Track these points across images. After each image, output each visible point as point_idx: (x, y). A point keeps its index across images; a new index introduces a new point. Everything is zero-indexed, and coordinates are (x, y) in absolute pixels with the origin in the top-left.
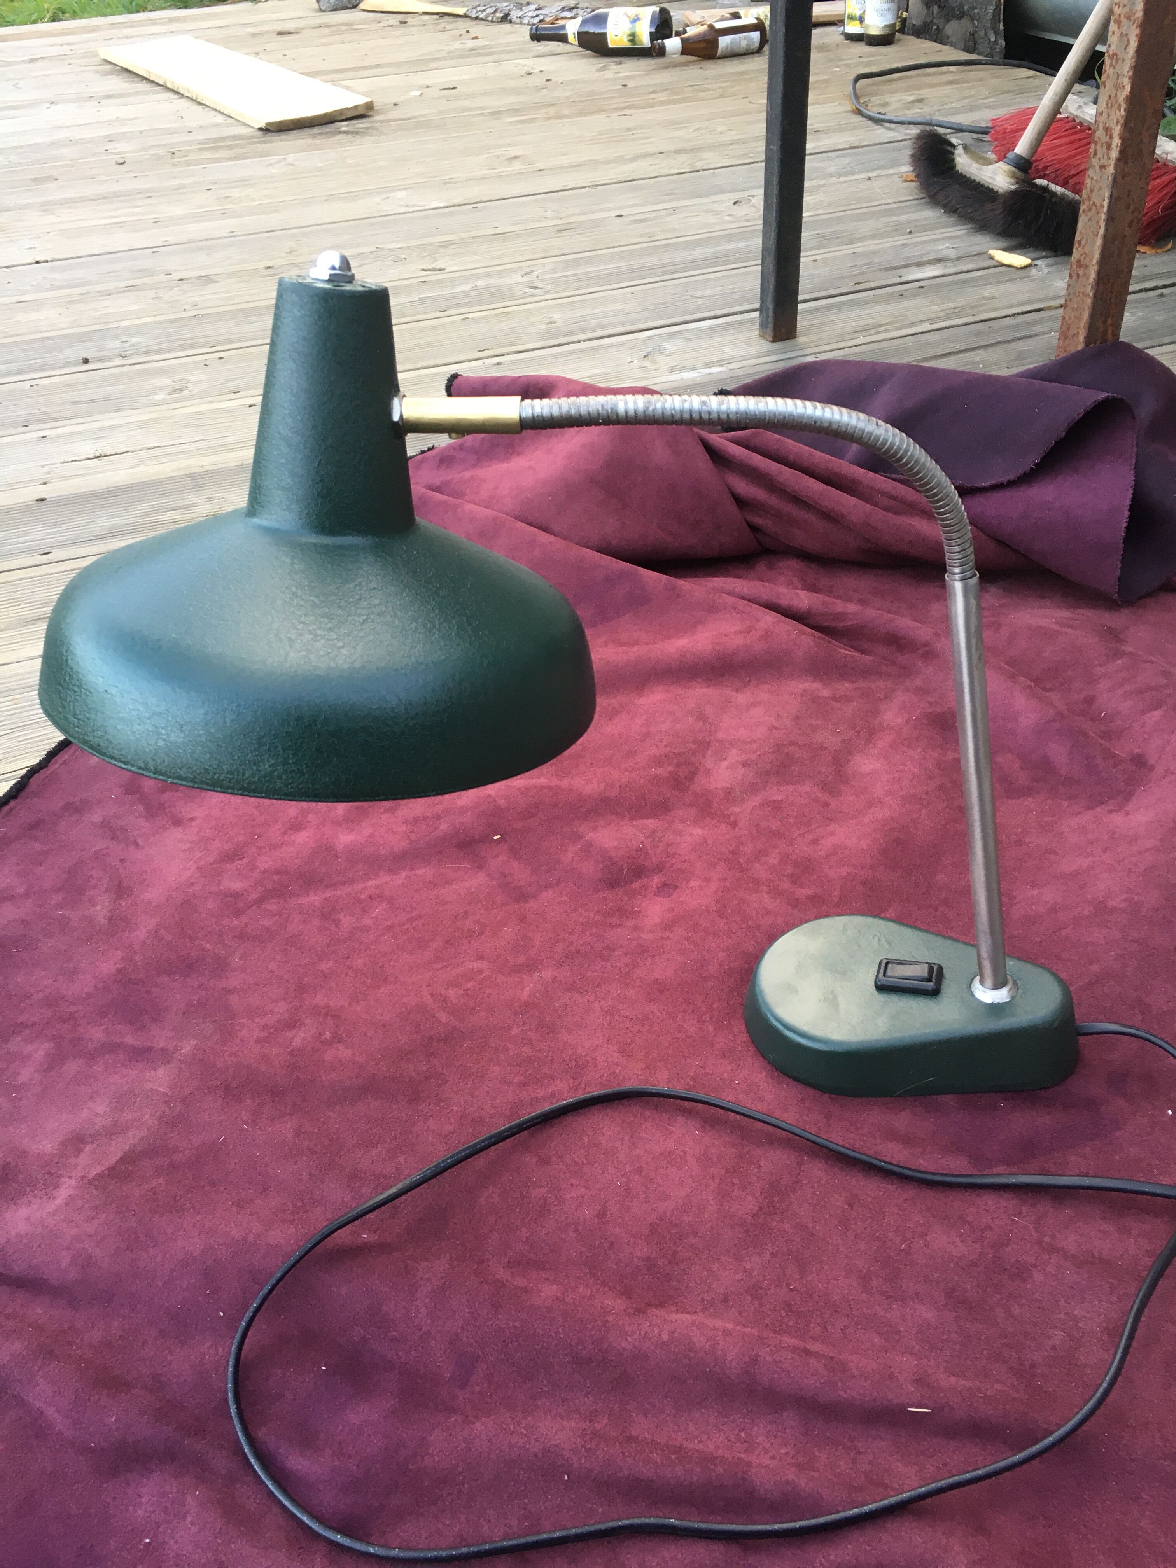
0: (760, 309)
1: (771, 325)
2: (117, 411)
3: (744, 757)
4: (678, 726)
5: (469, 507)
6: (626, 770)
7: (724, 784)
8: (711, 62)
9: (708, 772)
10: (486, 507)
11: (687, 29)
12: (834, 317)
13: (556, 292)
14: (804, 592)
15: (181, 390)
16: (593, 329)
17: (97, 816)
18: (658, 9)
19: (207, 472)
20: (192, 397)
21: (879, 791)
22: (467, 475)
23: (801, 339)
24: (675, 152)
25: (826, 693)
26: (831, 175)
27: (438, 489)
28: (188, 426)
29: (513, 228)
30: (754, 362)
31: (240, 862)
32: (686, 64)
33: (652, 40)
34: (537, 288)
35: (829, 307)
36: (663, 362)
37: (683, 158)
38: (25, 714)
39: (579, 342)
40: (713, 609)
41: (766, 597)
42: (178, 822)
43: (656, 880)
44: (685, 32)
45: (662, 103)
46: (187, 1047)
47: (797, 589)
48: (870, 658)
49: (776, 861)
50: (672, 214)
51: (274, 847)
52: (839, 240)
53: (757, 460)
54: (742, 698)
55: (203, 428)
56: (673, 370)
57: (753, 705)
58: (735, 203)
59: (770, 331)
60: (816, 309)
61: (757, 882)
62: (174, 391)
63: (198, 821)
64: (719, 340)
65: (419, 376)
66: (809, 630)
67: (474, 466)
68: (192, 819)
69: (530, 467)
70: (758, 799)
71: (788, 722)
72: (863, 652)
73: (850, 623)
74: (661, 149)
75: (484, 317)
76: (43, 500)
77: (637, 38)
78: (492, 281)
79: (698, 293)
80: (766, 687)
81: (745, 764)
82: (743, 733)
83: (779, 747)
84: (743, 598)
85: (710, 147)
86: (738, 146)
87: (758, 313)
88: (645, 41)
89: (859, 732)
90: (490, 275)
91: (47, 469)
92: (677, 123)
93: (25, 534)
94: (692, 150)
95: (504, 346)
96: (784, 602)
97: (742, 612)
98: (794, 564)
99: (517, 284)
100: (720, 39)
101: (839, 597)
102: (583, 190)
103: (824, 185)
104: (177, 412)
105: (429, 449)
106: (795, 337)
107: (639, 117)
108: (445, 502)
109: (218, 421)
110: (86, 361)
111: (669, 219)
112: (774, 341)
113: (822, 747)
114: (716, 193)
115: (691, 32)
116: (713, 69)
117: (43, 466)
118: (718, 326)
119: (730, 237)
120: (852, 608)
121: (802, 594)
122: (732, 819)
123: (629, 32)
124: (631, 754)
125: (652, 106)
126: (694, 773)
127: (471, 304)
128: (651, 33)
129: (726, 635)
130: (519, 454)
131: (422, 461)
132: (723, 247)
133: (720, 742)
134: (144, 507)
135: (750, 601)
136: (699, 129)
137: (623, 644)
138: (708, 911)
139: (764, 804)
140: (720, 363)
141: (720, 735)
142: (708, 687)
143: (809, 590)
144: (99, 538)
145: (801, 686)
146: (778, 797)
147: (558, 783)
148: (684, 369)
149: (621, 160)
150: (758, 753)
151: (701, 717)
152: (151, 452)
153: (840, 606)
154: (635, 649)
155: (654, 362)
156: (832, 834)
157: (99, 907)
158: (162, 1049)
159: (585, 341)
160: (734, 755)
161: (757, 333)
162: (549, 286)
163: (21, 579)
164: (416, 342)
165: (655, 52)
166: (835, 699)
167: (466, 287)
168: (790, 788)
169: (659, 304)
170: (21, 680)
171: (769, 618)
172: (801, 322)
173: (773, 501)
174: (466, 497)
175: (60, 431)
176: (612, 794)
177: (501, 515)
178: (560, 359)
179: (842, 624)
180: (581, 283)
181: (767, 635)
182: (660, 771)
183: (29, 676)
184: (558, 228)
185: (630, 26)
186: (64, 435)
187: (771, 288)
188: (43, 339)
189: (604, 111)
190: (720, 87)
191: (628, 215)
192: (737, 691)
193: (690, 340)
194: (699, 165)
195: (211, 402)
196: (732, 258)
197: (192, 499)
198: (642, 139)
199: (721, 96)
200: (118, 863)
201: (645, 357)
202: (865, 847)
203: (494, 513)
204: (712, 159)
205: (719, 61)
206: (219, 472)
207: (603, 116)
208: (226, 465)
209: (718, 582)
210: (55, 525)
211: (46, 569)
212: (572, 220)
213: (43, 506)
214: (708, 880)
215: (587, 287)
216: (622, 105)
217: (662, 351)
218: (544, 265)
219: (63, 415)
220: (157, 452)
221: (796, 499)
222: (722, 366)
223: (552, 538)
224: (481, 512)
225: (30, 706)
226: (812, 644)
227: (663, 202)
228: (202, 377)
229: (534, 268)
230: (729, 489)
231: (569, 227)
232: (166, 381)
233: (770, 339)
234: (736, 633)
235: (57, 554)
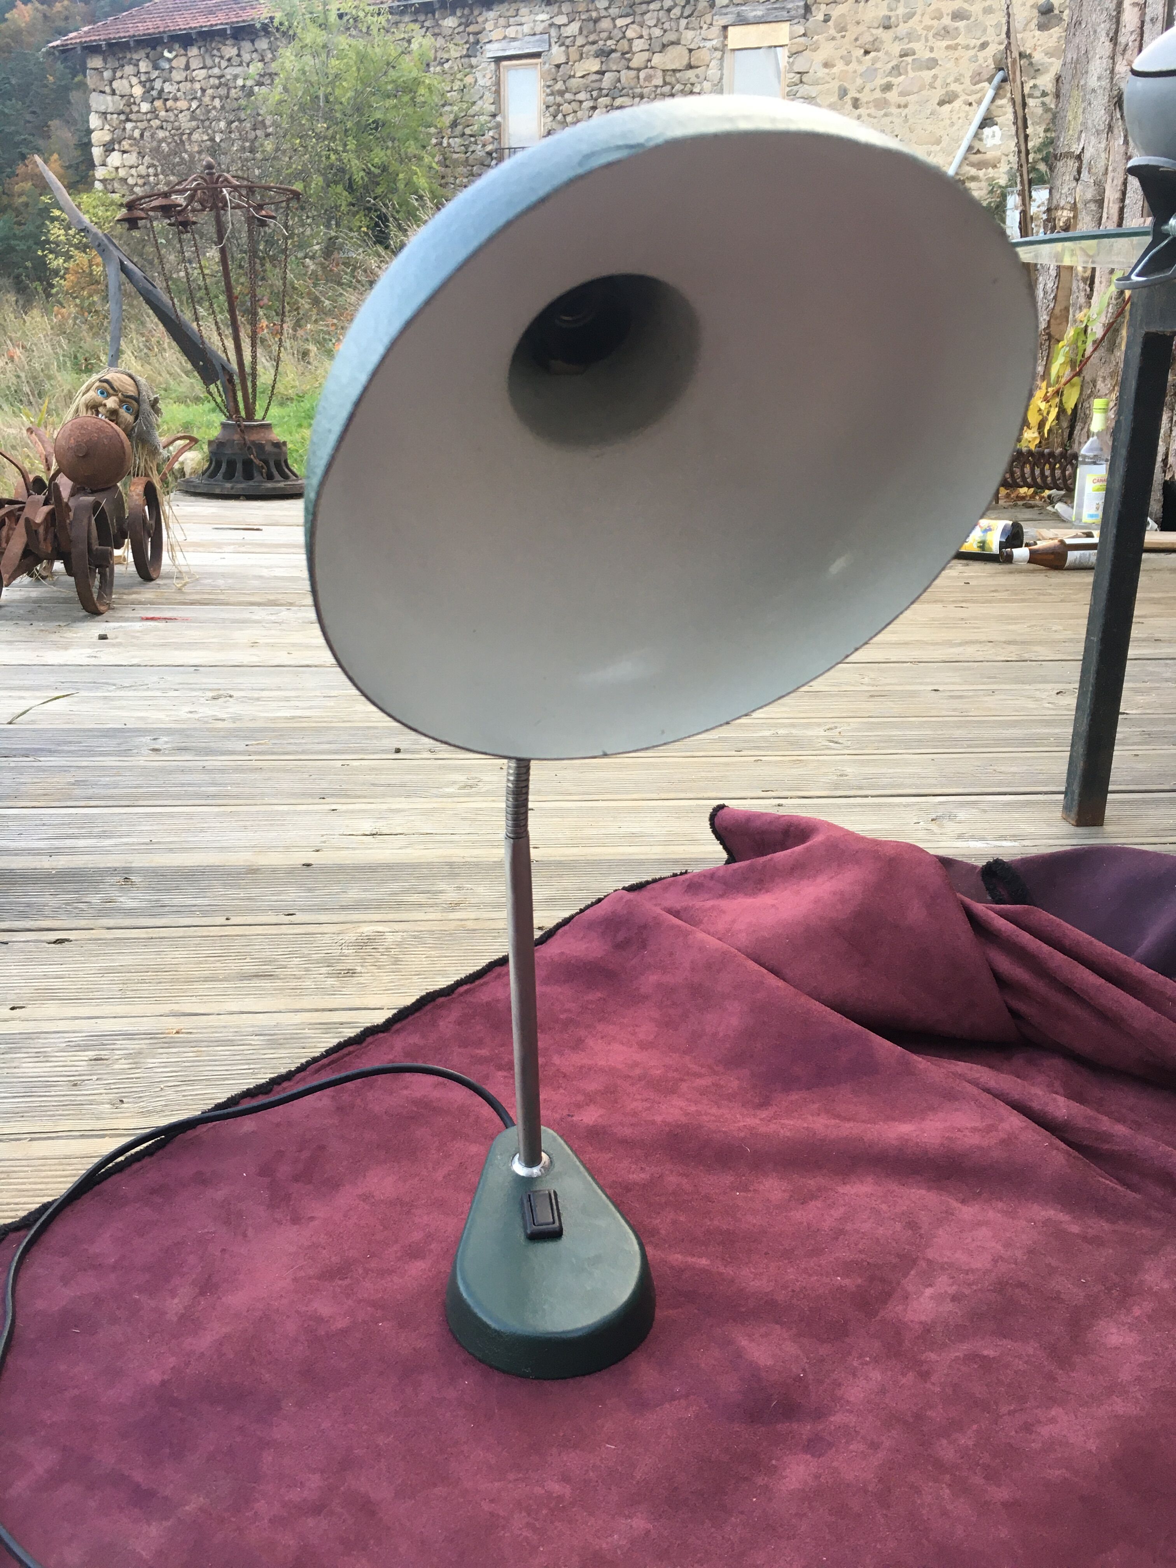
0: (1065, 793)
1: (1075, 809)
2: (408, 796)
3: (952, 1290)
4: (881, 1230)
5: (700, 935)
6: (805, 1271)
7: (923, 1318)
8: (1057, 572)
9: (906, 1297)
10: (720, 939)
11: (1038, 542)
12: (1151, 812)
13: (855, 749)
14: (1063, 1098)
15: (471, 787)
16: (884, 787)
17: (220, 1194)
18: (1011, 523)
19: (465, 864)
20: (478, 794)
21: (1125, 1375)
22: (709, 904)
23: (1108, 828)
24: (1005, 642)
25: (1075, 1229)
26: (1167, 680)
27: (676, 914)
28: (464, 819)
29: (827, 689)
30: (1051, 842)
31: (340, 1282)
32: (1033, 571)
33: (1000, 548)
34: (836, 743)
35: (1144, 802)
36: (951, 828)
37: (1012, 648)
38: (201, 1069)
39: (866, 796)
40: (950, 1096)
41: (1017, 1097)
42: (296, 1220)
43: (806, 1429)
44: (1035, 544)
45: (1000, 601)
46: (194, 1504)
47: (1057, 1093)
48: (1138, 1196)
49: (970, 1443)
50: (989, 695)
51: (382, 1273)
52: (1166, 740)
53: (1025, 938)
54: (968, 1212)
55: (477, 823)
56: (960, 837)
57: (980, 1224)
58: (1058, 693)
59: (1073, 814)
60: (1128, 802)
61: (940, 1465)
62: (464, 787)
63: (316, 1222)
64: (1016, 815)
65: (698, 805)
66: (1063, 1146)
67: (721, 896)
68: (312, 1218)
69: (773, 906)
70: (964, 1348)
71: (1019, 1254)
72: (1129, 1186)
73: (1116, 1148)
74: (990, 639)
75: (776, 762)
76: (308, 865)
77: (986, 546)
78: (794, 731)
79: (1003, 769)
80: (1000, 1205)
81: (954, 1298)
82: (960, 1257)
83: (1001, 1286)
84: (988, 1091)
85: (1040, 643)
86: (1071, 644)
87: (1063, 796)
88: (995, 548)
89: (1109, 1289)
90: (793, 726)
91: (324, 839)
92: (1012, 619)
93: (279, 894)
94: (1023, 643)
95: (789, 790)
96: (1035, 1105)
97: (984, 1106)
98: (1058, 1063)
99: (818, 737)
100: (1069, 553)
101: (1109, 1114)
102: (905, 665)
103: (1158, 688)
104: (459, 806)
105: (682, 874)
106: (1102, 825)
107: (973, 610)
108: (679, 927)
109: (494, 818)
110: (398, 751)
111: (986, 699)
112: (1077, 826)
113: (1057, 1298)
114: (1040, 682)
115: (1041, 545)
116: (1057, 578)
117: (322, 836)
118: (1016, 802)
119: (1048, 723)
120: (1120, 1130)
121: (1061, 1100)
122: (925, 1368)
123: (979, 540)
124: (817, 1252)
125: (990, 602)
126: (889, 1295)
127: (767, 748)
128: (1000, 542)
129: (959, 1130)
130: (767, 892)
131: (670, 884)
132: (1038, 731)
133: (929, 1262)
134: (395, 886)
135: (996, 1096)
136: (1034, 625)
137: (838, 1116)
138: (866, 1492)
139: (972, 1357)
140: (1015, 838)
141: (930, 1254)
142: (929, 1189)
143: (1069, 1097)
144: (343, 908)
145: (1043, 1213)
146: (990, 1352)
147: (722, 1269)
148: (973, 838)
149: (950, 644)
150: (975, 1287)
151: (913, 1225)
152: (422, 838)
153: (1106, 1124)
154: (848, 1125)
155: (941, 826)
156: (1053, 1420)
157: (176, 1301)
158: (166, 1498)
159: (872, 797)
160: (943, 1284)
161: (1059, 814)
162: (849, 743)
163: (258, 935)
164: (703, 774)
165: (1003, 558)
166: (1085, 1238)
167: (767, 733)
168: (1008, 1344)
169: (958, 773)
170: (213, 1033)
171: (1015, 1121)
172: (1109, 811)
173: (1039, 986)
174: (701, 927)
175: (351, 807)
176: (781, 1296)
177: (733, 950)
178: (843, 810)
179: (1106, 1146)
180: (882, 744)
181: (1008, 1142)
182: (847, 1282)
183: (222, 1030)
184: (872, 693)
185: (982, 534)
186: (352, 812)
187: (1079, 772)
188: (369, 728)
189: (942, 601)
190: (1062, 594)
191: (944, 691)
192: (963, 1202)
193: (985, 811)
194: (1026, 656)
195: (493, 801)
196: (1045, 741)
197: (442, 885)
198: (975, 628)
199: (1062, 601)
200: (218, 1253)
201: (932, 820)
202: (1094, 1448)
203: (726, 946)
204: (1043, 652)
205: (1065, 572)
206: (477, 865)
207: (940, 605)
208: (486, 859)
209: (961, 1067)
210: (310, 890)
211: (284, 929)
212: (887, 688)
213: (307, 872)
214: (875, 1446)
215: (888, 748)
216: (961, 599)
217: (951, 817)
218: (849, 724)
219: (359, 793)
220: (428, 837)
221: (1068, 989)
222: (1015, 840)
223: (781, 983)
224: (713, 943)
225: (210, 1061)
226: (1064, 1162)
227: (984, 684)
228: (495, 779)
229: (838, 725)
230: (990, 965)
231: (883, 693)
232: (461, 778)
233: (1074, 822)
234: (974, 1130)
235: (299, 917)
